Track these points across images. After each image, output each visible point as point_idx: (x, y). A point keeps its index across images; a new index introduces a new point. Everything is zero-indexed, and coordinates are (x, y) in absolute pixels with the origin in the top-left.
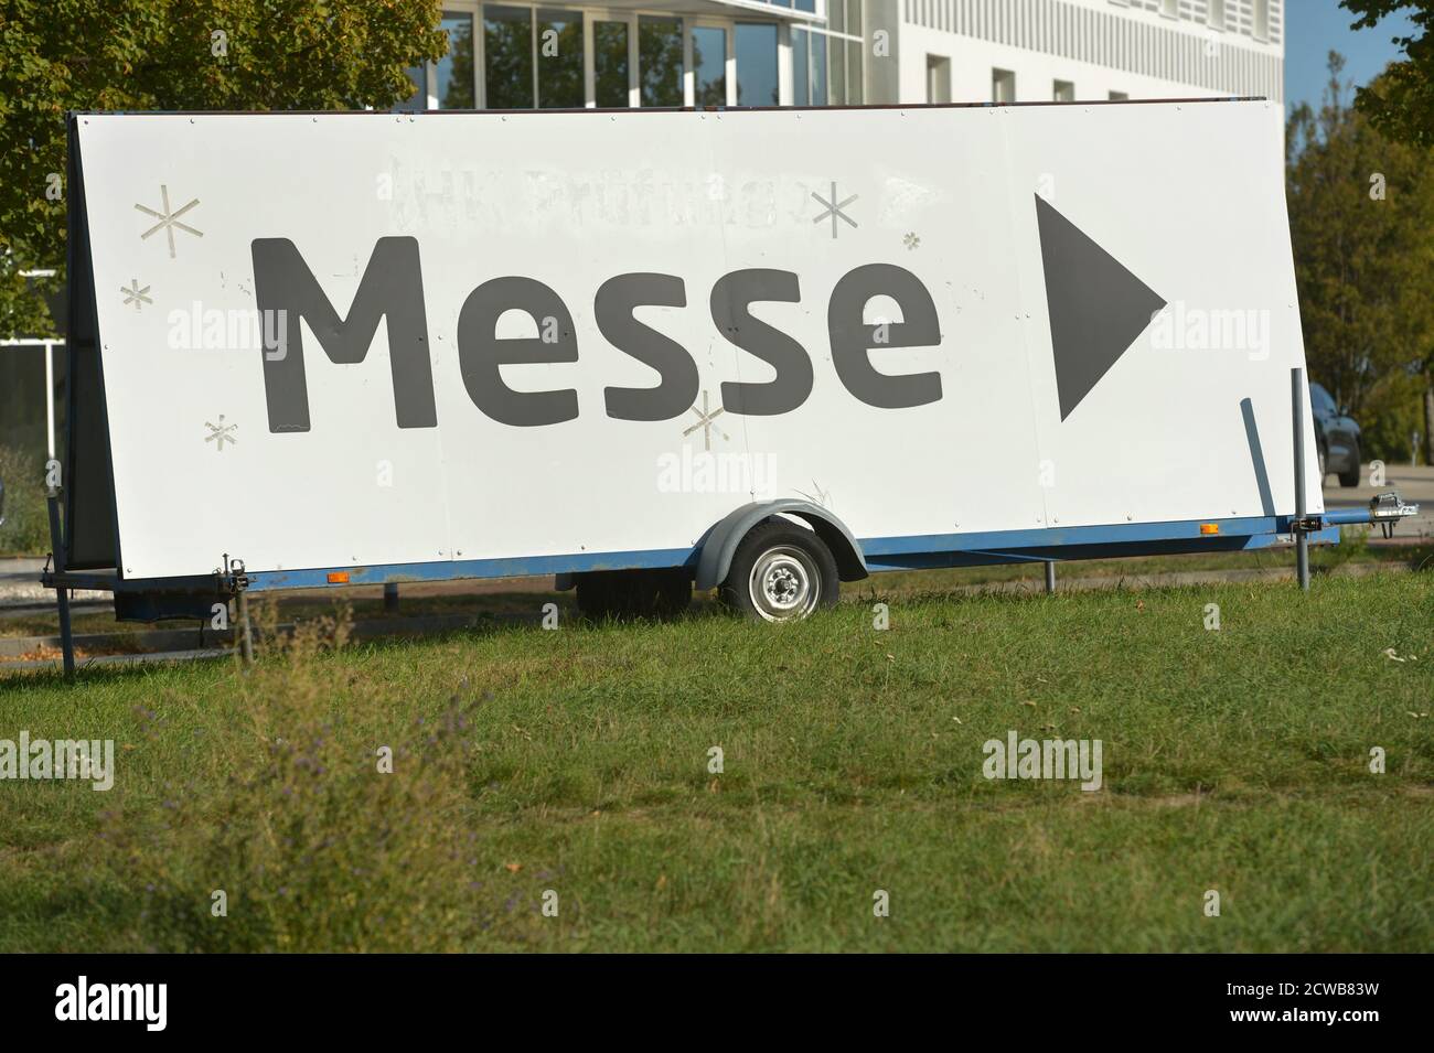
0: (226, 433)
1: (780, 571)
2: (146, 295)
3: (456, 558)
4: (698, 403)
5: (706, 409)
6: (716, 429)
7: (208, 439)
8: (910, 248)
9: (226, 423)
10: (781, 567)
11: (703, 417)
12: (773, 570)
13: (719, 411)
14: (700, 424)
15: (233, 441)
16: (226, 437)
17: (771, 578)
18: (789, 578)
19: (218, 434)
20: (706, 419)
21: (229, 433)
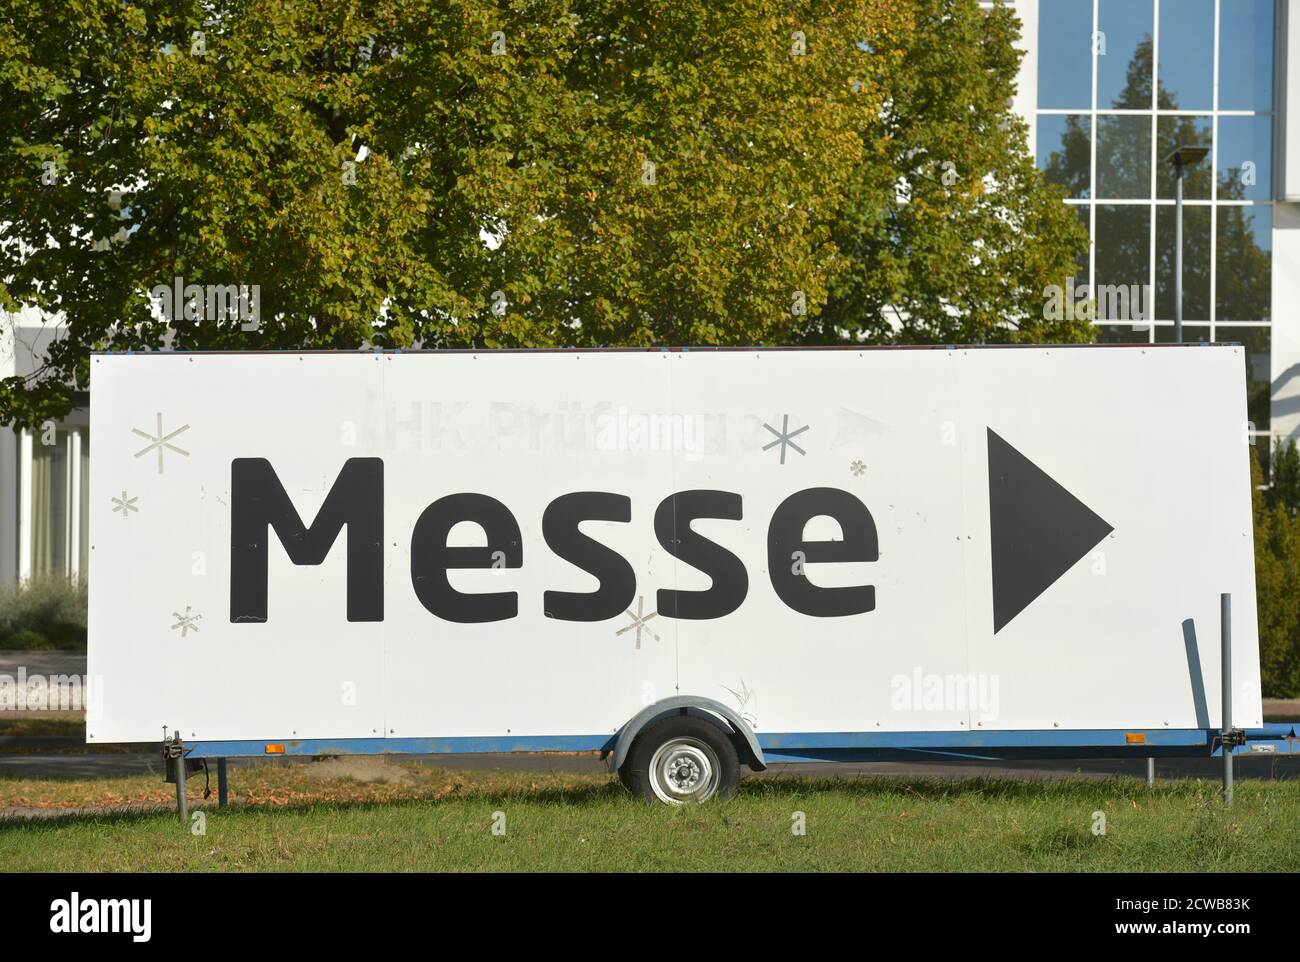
0: (191, 622)
1: (682, 760)
2: (134, 504)
3: (389, 736)
4: (633, 607)
5: (640, 612)
6: (647, 630)
7: (174, 627)
8: (856, 474)
9: (191, 614)
10: (684, 756)
11: (636, 619)
12: (675, 759)
13: (652, 615)
14: (633, 626)
15: (196, 629)
16: (191, 626)
17: (673, 765)
18: (690, 767)
19: (184, 623)
20: (639, 622)
21: (194, 622)
